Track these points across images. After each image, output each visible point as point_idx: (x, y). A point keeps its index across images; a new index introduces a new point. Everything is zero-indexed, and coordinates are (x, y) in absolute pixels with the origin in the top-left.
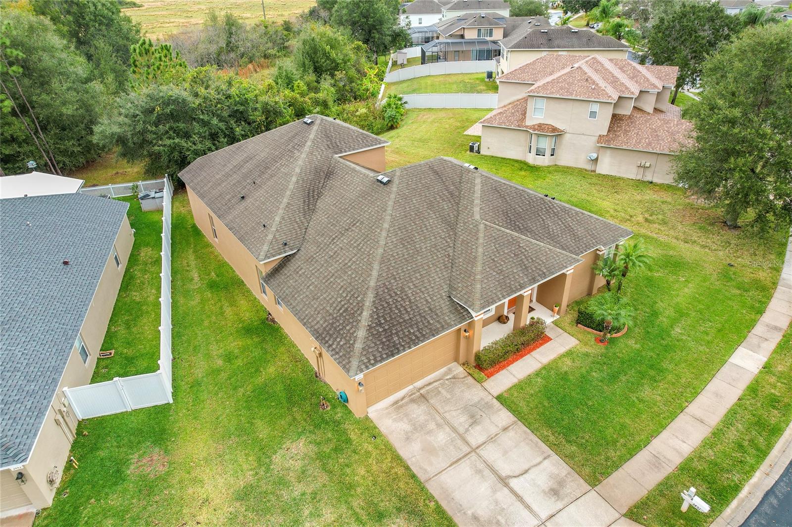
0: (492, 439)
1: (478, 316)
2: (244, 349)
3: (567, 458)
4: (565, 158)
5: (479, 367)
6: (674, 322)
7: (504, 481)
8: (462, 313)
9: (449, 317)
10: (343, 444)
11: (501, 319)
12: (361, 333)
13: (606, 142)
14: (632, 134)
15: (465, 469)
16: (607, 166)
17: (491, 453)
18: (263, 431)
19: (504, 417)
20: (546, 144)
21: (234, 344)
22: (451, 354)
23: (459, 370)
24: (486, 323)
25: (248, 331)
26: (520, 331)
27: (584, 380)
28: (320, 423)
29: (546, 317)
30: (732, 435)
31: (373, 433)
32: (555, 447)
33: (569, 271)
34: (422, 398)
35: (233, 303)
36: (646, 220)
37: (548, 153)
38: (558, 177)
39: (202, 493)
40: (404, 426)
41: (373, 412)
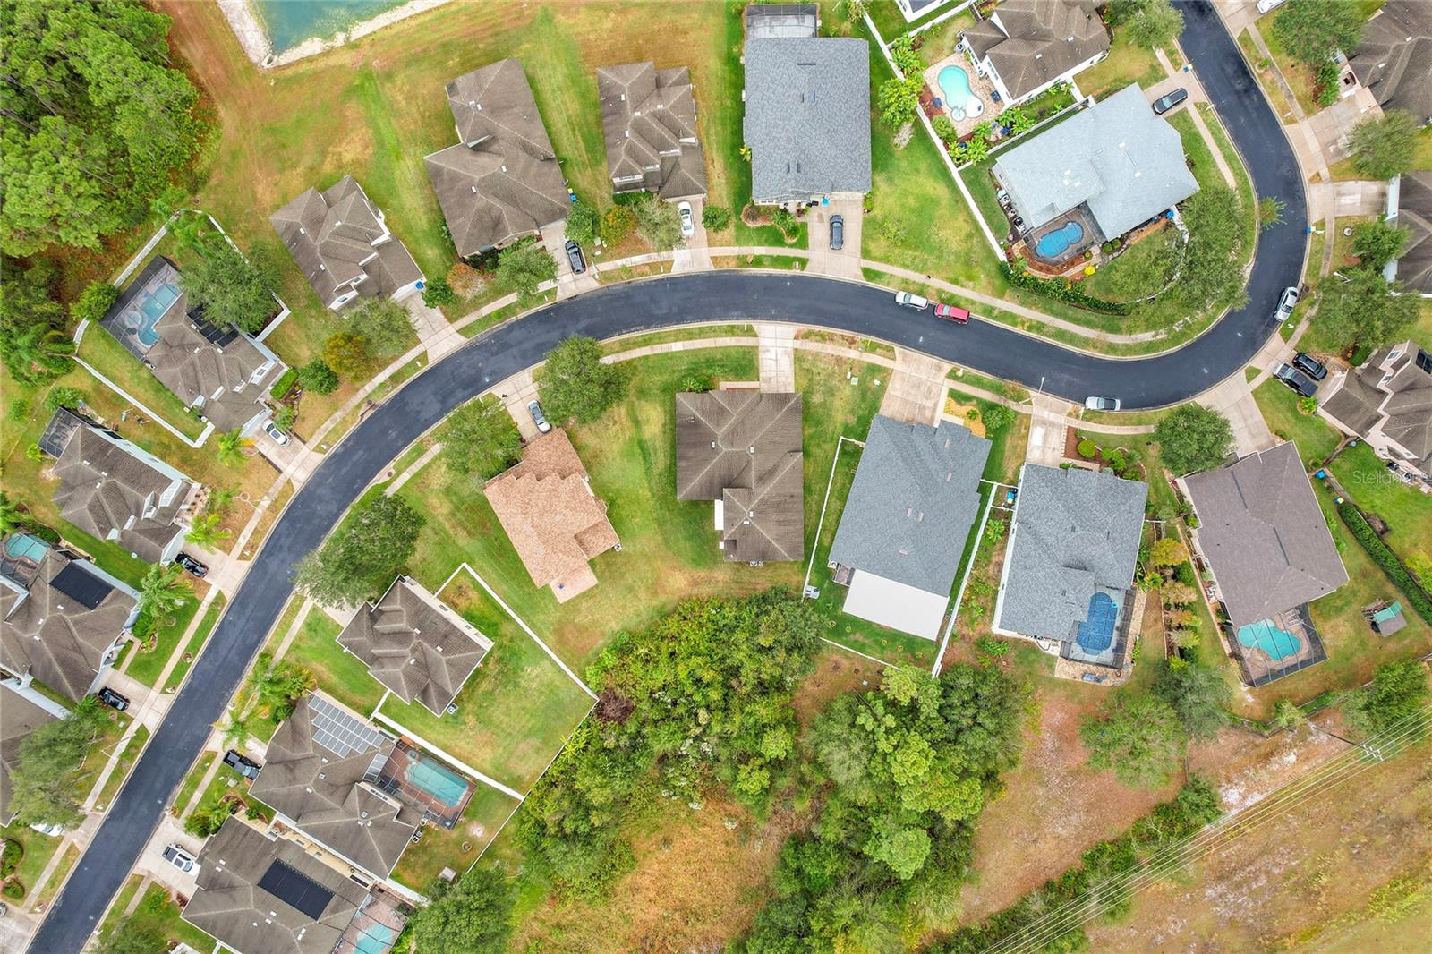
0: (770, 371)
3: (757, 355)
7: (776, 360)
19: (762, 375)
27: (731, 371)
32: (757, 359)
39: (842, 401)
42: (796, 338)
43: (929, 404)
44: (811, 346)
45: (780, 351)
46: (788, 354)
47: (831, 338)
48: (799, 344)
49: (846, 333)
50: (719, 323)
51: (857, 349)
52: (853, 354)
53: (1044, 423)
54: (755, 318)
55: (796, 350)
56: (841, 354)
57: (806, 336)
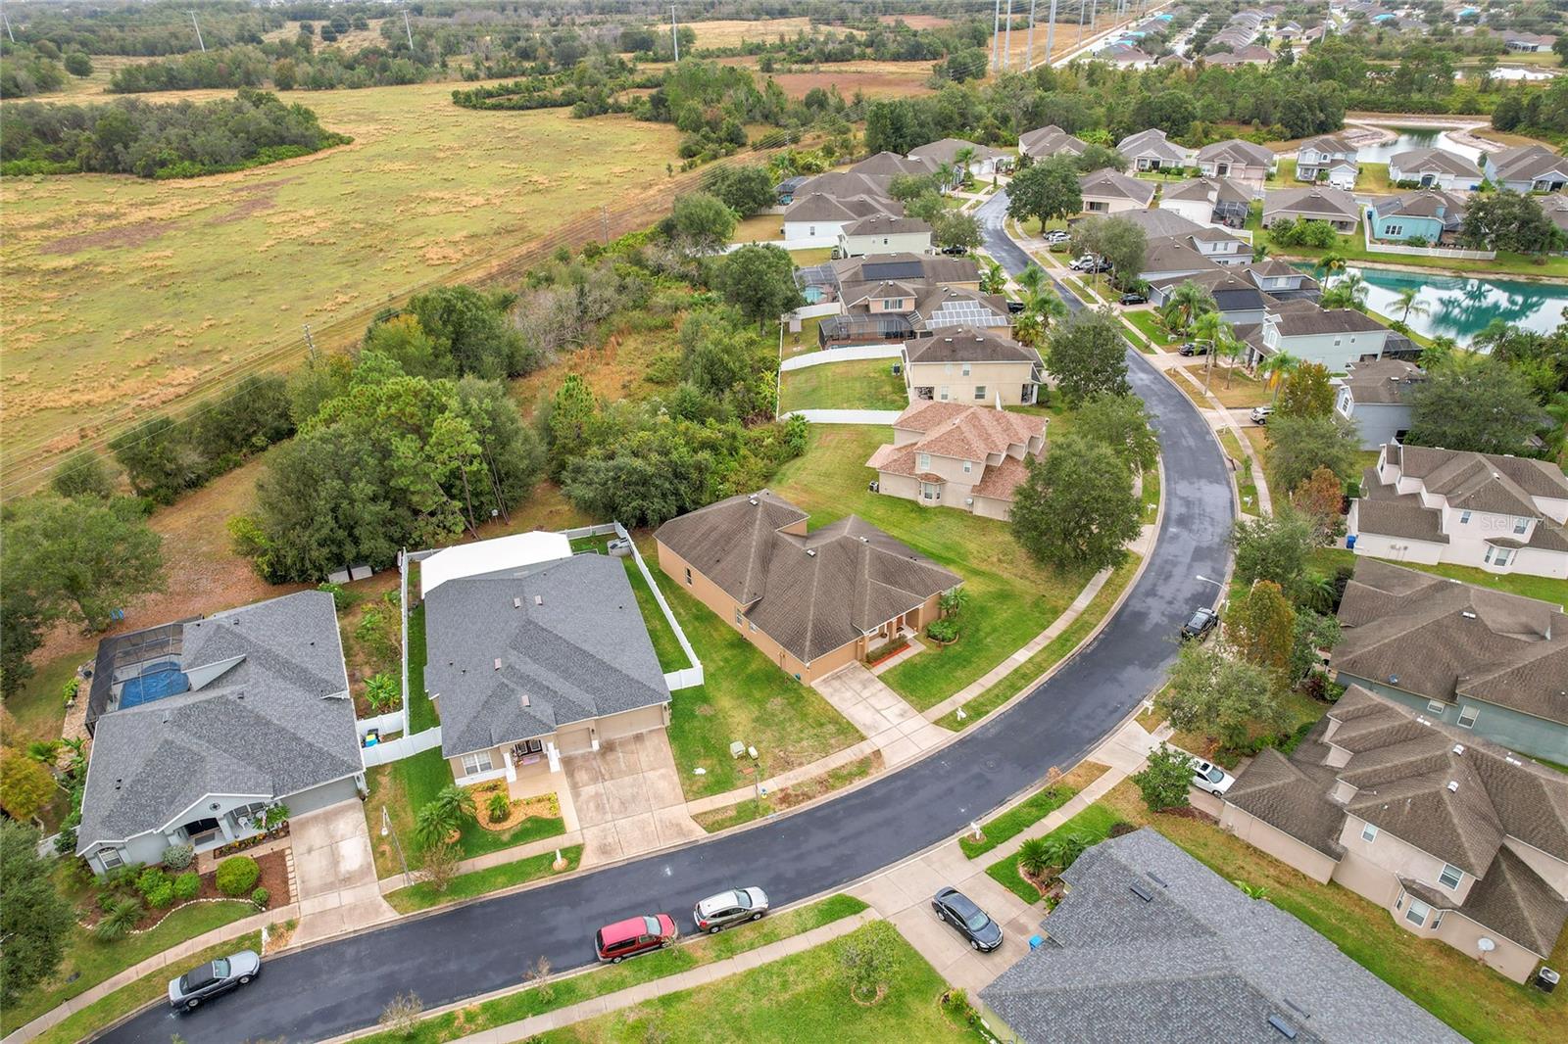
0: (873, 695)
1: (866, 634)
2: (734, 656)
3: (911, 702)
4: (950, 501)
5: (869, 662)
6: (988, 635)
7: (878, 711)
8: (858, 633)
9: (852, 635)
10: (799, 698)
11: (883, 635)
12: (808, 643)
13: (980, 490)
14: (999, 485)
15: (860, 707)
16: (980, 510)
17: (872, 701)
18: (757, 695)
19: (881, 685)
20: (933, 490)
21: (728, 654)
22: (852, 654)
23: (858, 664)
24: (871, 639)
25: (732, 645)
26: (892, 642)
27: (926, 667)
28: (787, 690)
29: (909, 634)
30: (996, 691)
31: (815, 693)
32: (904, 698)
33: (921, 606)
34: (838, 677)
35: (716, 630)
36: (999, 560)
37: (934, 496)
38: (941, 520)
39: (736, 720)
40: (830, 690)
41: (813, 684)
42: (877, 753)
43: (589, 790)
44: (844, 757)
45: (886, 725)
46: (869, 728)
47: (824, 784)
48: (865, 749)
49: (806, 806)
50: (1002, 709)
51: (770, 796)
52: (772, 785)
53: (348, 880)
54: (962, 743)
55: (863, 738)
56: (791, 774)
57: (864, 766)
